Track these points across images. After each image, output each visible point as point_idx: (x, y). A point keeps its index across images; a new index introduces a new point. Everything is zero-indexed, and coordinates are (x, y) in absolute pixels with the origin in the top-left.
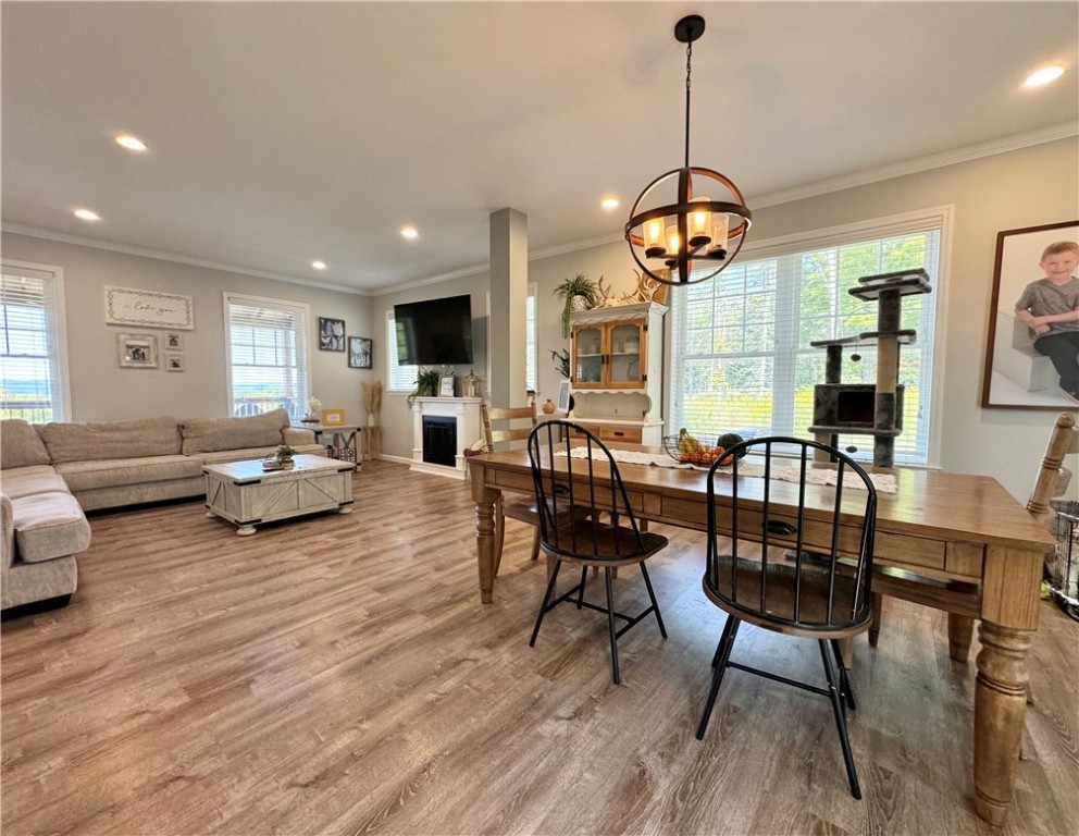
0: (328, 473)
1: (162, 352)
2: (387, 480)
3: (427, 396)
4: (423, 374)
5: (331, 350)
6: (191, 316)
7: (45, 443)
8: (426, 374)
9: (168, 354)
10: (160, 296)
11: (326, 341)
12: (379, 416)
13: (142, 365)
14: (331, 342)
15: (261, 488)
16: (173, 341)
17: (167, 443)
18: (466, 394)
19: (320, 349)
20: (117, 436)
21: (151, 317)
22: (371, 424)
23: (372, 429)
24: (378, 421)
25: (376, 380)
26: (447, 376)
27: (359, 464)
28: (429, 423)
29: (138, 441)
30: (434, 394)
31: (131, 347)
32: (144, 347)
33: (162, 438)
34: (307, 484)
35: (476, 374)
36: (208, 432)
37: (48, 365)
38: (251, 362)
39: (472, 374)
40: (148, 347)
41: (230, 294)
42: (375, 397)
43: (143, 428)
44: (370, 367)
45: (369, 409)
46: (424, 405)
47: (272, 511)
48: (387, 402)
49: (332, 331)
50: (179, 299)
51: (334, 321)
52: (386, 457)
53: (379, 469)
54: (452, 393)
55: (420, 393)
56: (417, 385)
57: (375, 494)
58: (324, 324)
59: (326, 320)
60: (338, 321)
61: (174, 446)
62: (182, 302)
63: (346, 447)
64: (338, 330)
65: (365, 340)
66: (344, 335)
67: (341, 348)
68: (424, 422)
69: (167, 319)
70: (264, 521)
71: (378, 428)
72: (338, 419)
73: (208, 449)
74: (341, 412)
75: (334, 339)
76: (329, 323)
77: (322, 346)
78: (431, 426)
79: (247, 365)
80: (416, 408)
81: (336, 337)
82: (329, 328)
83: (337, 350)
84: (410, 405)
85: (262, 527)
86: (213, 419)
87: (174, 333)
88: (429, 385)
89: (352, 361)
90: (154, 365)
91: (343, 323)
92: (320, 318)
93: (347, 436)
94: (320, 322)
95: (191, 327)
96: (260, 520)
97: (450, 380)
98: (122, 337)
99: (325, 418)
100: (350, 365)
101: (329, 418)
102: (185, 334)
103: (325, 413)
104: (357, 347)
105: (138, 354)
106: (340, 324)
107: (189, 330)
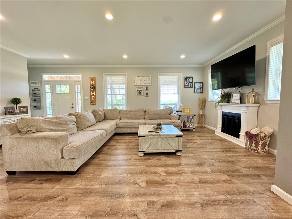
0: (171, 136)
1: (144, 91)
2: (203, 138)
3: (225, 103)
4: (223, 93)
5: (188, 87)
6: (151, 81)
7: (120, 114)
8: (225, 93)
9: (145, 92)
10: (144, 77)
11: (186, 85)
12: (204, 111)
13: (140, 95)
14: (188, 85)
15: (146, 139)
16: (147, 88)
17: (142, 116)
18: (249, 102)
19: (185, 87)
20: (132, 113)
21: (142, 82)
22: (201, 113)
23: (202, 115)
24: (204, 112)
25: (204, 97)
26: (236, 93)
27: (194, 128)
28: (225, 115)
29: (136, 115)
30: (229, 102)
31: (138, 91)
32: (140, 90)
33: (141, 115)
34: (163, 140)
35: (255, 90)
36: (150, 113)
37: (125, 96)
38: (165, 93)
39: (253, 91)
40: (141, 90)
41: (160, 73)
42: (203, 103)
43: (137, 112)
44: (202, 92)
45: (201, 108)
46: (223, 107)
47: (149, 148)
48: (207, 105)
49: (189, 81)
50: (148, 77)
51: (189, 78)
52: (206, 126)
53: (202, 132)
54: (239, 101)
55: (221, 102)
56: (220, 98)
57: (196, 145)
58: (186, 79)
59: (187, 77)
60: (191, 77)
61: (143, 117)
62: (149, 77)
63: (190, 122)
64: (191, 80)
65: (200, 83)
66: (192, 82)
67: (191, 86)
68: (222, 114)
69: (145, 83)
70: (146, 152)
71: (204, 115)
72: (188, 111)
73: (150, 119)
74: (189, 109)
75: (189, 83)
76: (188, 78)
77: (185, 86)
78: (226, 117)
79: (164, 94)
80: (219, 108)
81: (190, 83)
82: (188, 80)
83: (190, 87)
84: (216, 107)
85: (146, 154)
86: (152, 110)
87: (147, 86)
88: (226, 98)
89: (195, 91)
90: (142, 95)
91: (193, 77)
92: (185, 77)
93: (191, 117)
94: (185, 78)
95: (150, 84)
96: (145, 151)
97: (239, 95)
98: (137, 88)
99: (184, 111)
100: (194, 92)
101: (185, 111)
102: (149, 86)
103: (184, 109)
104: (198, 86)
105: (139, 92)
106: (192, 78)
107: (150, 85)
